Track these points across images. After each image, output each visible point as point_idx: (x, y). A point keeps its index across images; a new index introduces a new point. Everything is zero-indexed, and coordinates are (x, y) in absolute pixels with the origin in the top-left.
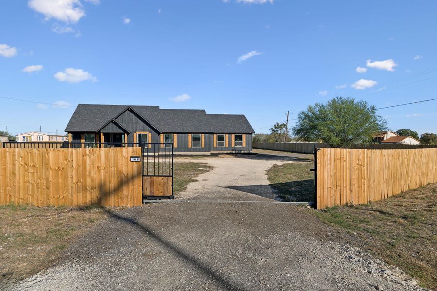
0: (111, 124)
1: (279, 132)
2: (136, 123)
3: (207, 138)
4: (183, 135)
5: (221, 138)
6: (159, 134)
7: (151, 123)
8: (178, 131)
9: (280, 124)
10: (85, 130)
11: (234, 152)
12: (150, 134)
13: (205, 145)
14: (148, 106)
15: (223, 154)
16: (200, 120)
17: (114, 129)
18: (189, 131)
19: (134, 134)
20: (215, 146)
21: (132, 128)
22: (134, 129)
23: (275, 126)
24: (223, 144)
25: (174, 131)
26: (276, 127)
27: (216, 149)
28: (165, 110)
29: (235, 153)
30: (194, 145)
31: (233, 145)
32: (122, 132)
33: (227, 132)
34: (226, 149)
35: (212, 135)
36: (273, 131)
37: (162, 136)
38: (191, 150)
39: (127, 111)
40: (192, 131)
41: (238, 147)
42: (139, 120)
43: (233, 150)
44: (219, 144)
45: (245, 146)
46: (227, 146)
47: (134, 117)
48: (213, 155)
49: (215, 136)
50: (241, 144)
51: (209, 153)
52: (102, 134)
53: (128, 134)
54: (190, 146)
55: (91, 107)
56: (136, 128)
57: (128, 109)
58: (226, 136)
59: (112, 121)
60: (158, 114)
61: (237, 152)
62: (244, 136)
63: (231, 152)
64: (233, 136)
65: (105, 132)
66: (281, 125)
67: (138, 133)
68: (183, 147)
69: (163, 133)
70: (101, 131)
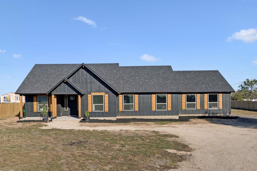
0: (63, 84)
1: (250, 89)
2: (91, 83)
3: (174, 99)
4: (146, 95)
5: (191, 99)
6: (117, 95)
7: (108, 82)
8: (140, 92)
9: (250, 81)
10: (36, 92)
11: (207, 115)
12: (107, 95)
13: (172, 107)
14: (107, 64)
15: (194, 117)
16: (166, 77)
17: (66, 90)
18: (153, 91)
19: (89, 95)
20: (184, 108)
21: (87, 88)
22: (89, 90)
23: (245, 82)
24: (194, 106)
25: (135, 91)
26: (245, 84)
27: (185, 112)
28: (125, 67)
29: (209, 117)
30: (159, 107)
31: (206, 107)
32: (75, 93)
33: (199, 91)
34: (198, 111)
35: (180, 95)
36: (243, 88)
37: (121, 98)
38: (155, 113)
39: (81, 70)
40: (156, 91)
41: (213, 108)
42: (94, 79)
43: (206, 113)
44: (188, 106)
45: (221, 107)
46: (198, 107)
47: (89, 75)
48: (182, 120)
49: (184, 97)
50: (216, 105)
51: (177, 117)
52: (53, 96)
53: (82, 95)
54: (154, 108)
55: (47, 67)
56: (91, 88)
57: (82, 67)
58: (198, 97)
59: (63, 81)
60: (117, 72)
61: (211, 115)
62: (220, 97)
63: (204, 115)
64: (206, 96)
65: (56, 94)
66: (252, 81)
67: (93, 94)
68: (145, 109)
69: (122, 94)
70: (52, 93)
